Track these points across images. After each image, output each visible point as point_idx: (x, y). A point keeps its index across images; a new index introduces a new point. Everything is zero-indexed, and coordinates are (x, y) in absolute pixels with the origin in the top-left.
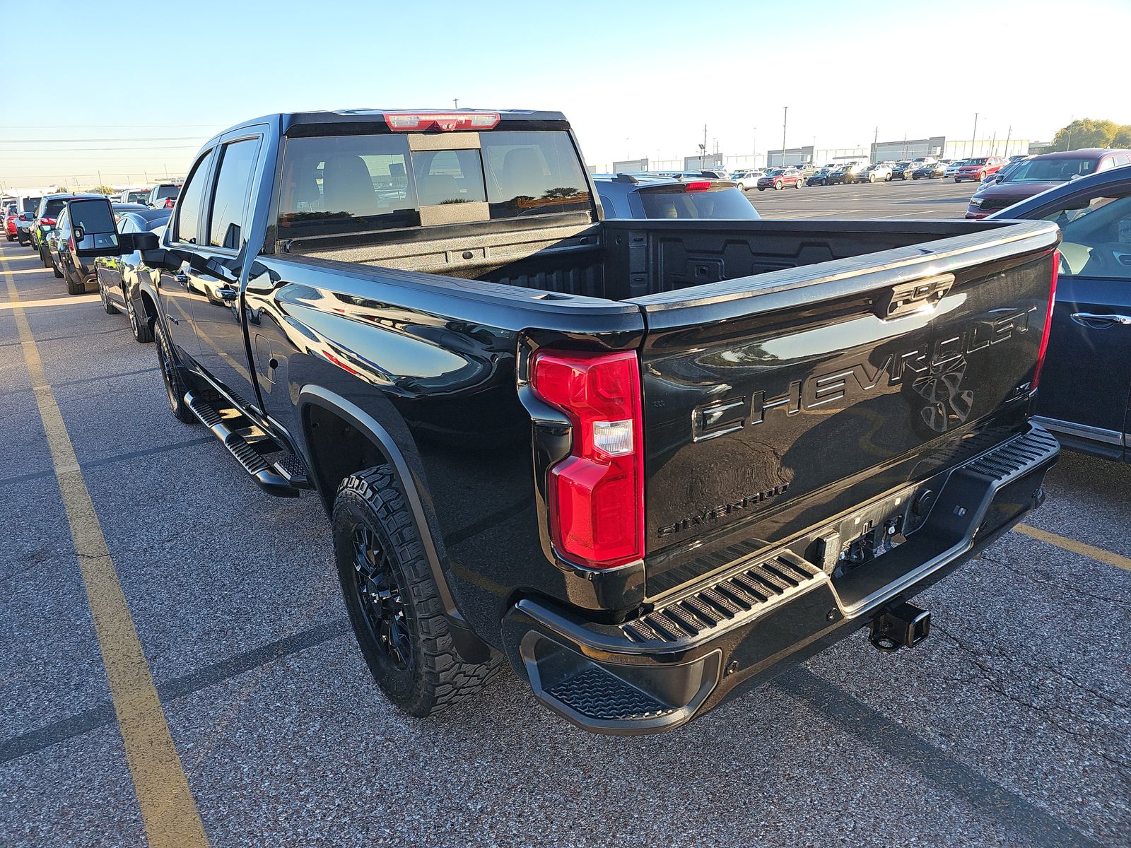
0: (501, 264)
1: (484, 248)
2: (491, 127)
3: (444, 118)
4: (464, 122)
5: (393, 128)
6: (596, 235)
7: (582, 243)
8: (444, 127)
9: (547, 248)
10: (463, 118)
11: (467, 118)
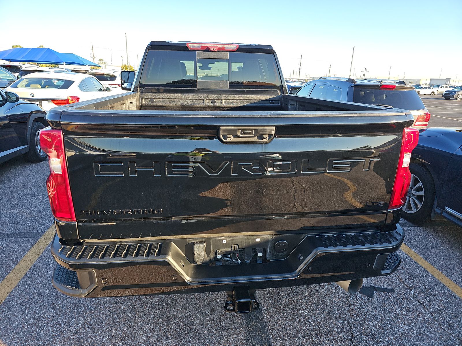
0: (230, 107)
1: (221, 100)
2: (234, 50)
3: (212, 45)
4: (221, 48)
5: (190, 49)
6: (279, 100)
7: (271, 103)
8: (212, 49)
9: (252, 103)
10: (221, 46)
11: (223, 46)
